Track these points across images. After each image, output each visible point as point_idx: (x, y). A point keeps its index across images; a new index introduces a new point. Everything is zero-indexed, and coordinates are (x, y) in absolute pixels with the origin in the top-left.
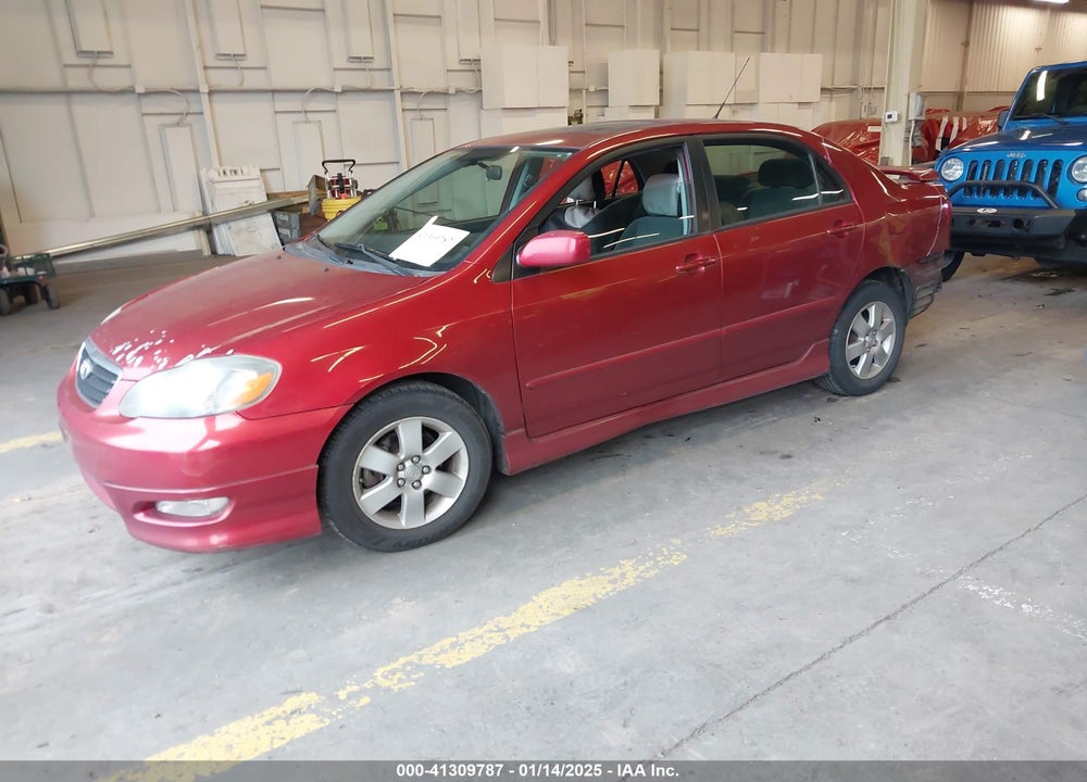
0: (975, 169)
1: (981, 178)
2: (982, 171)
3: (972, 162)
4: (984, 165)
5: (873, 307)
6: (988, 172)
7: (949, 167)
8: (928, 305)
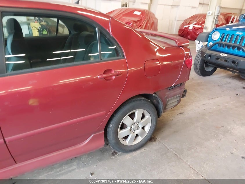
0: (224, 37)
1: (225, 41)
2: (226, 38)
3: (223, 34)
4: (227, 36)
5: (137, 112)
6: (228, 39)
7: (215, 34)
8: (175, 106)
